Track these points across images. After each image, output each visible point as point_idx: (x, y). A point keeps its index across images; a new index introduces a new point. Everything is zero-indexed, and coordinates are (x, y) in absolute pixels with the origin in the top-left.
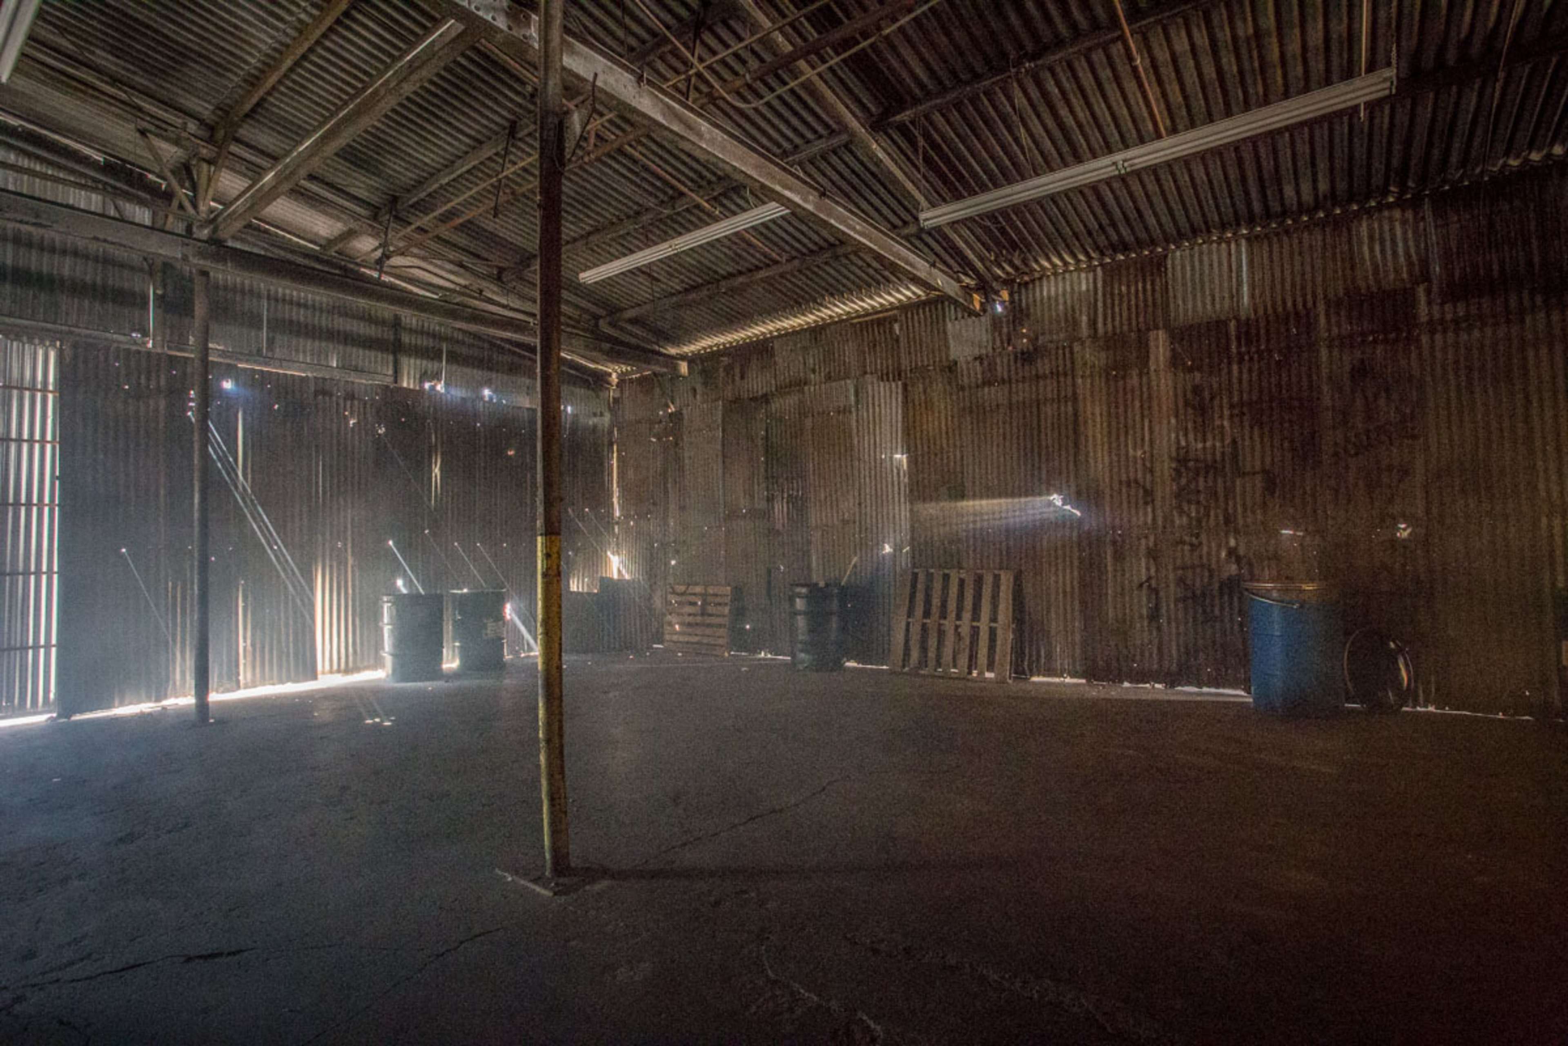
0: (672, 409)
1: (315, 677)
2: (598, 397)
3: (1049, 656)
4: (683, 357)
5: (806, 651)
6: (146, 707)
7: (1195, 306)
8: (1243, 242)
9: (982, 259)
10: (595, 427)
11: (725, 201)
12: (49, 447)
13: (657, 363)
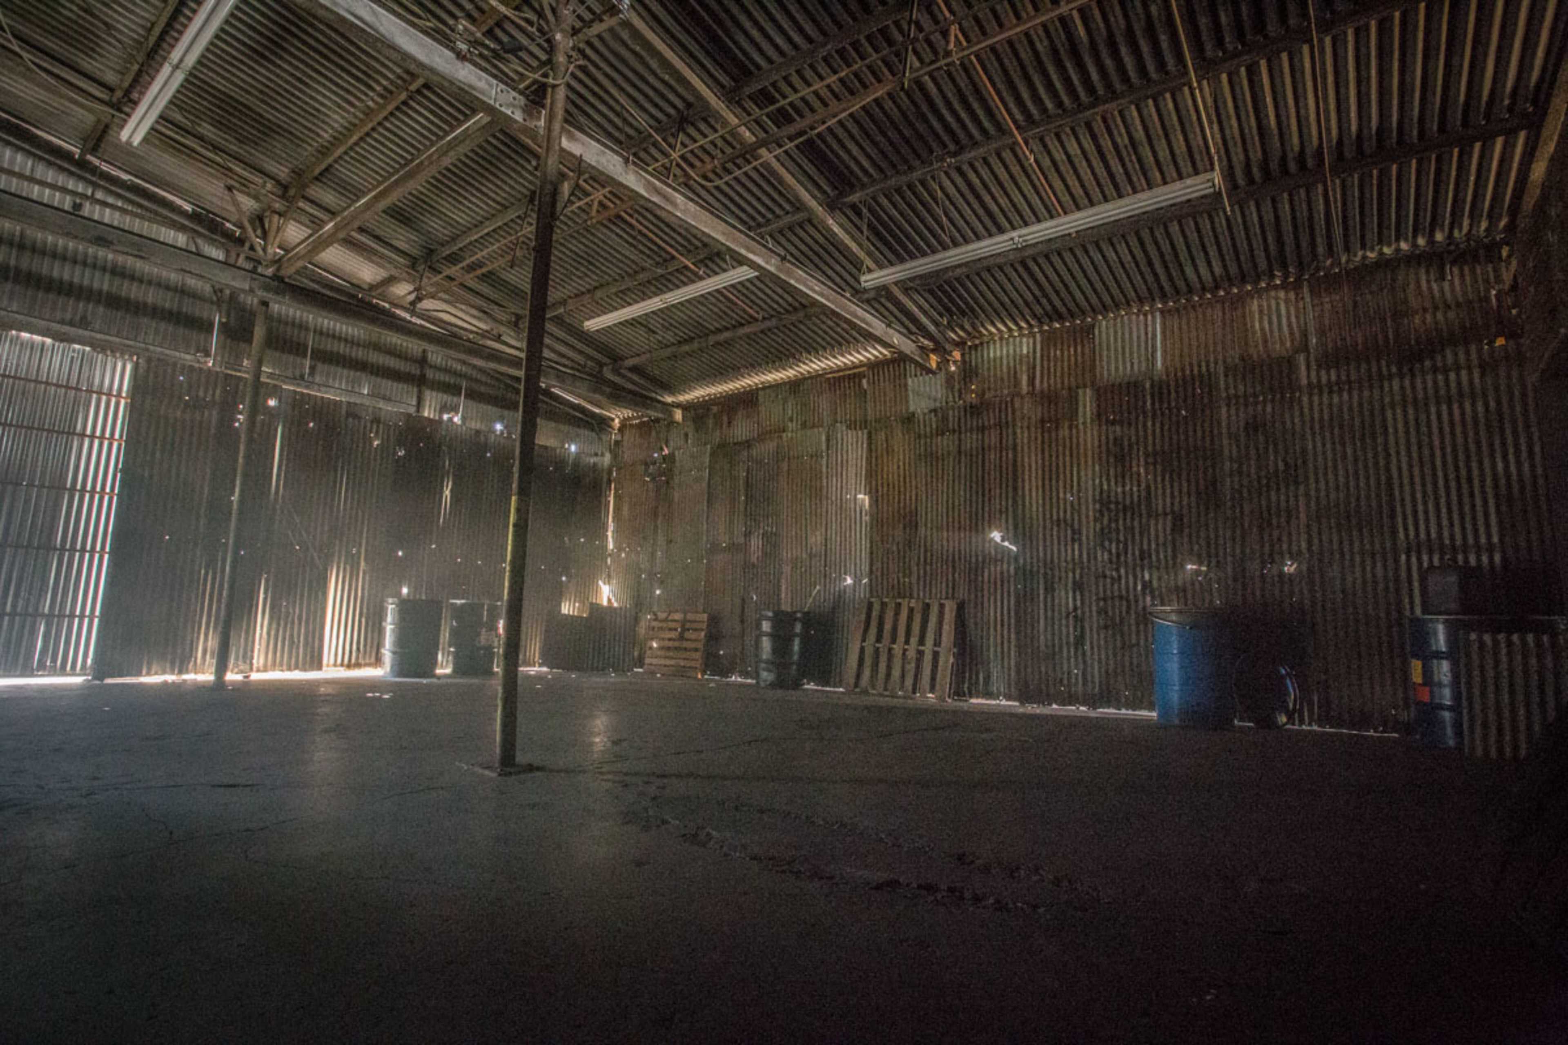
0: (666, 451)
1: (319, 667)
2: (600, 439)
3: (987, 678)
4: (678, 405)
5: (769, 671)
6: (170, 678)
7: (1117, 368)
8: (1158, 314)
9: (937, 324)
10: (595, 464)
11: (710, 264)
12: (115, 445)
13: (655, 409)
